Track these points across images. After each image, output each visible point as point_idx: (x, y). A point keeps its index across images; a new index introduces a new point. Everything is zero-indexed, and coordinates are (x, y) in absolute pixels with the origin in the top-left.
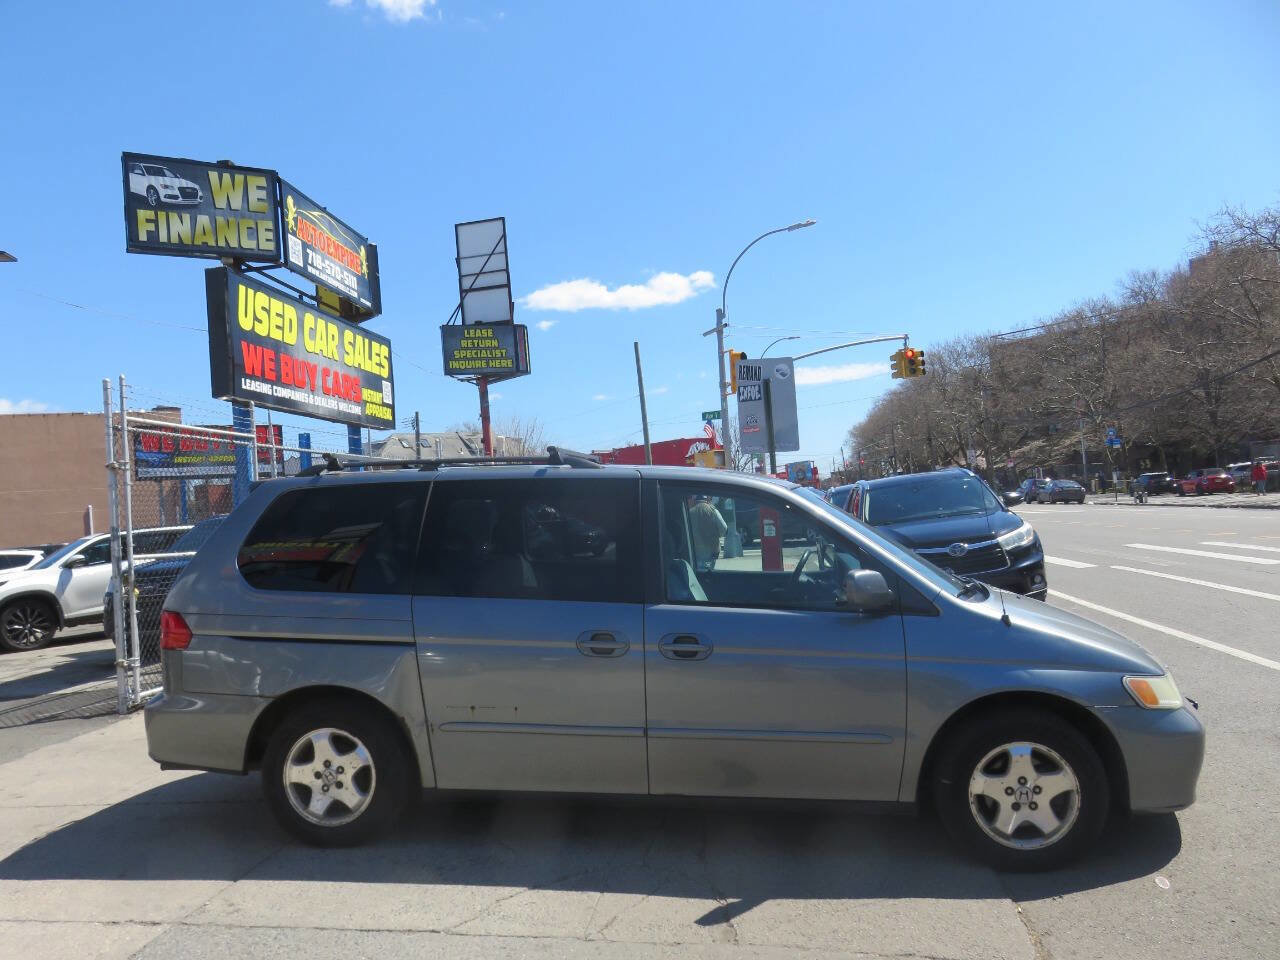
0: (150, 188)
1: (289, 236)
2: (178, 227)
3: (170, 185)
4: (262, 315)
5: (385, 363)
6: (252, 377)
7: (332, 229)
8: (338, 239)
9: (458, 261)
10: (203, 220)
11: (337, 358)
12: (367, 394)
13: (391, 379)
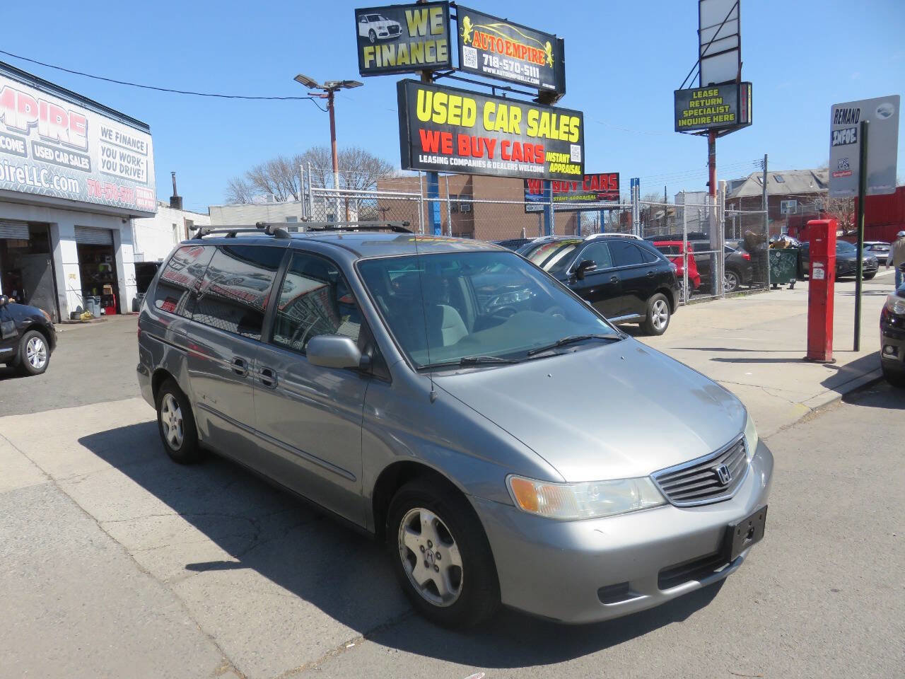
0: (371, 30)
1: (464, 47)
2: (387, 55)
3: (382, 26)
4: (442, 109)
5: (576, 131)
6: (430, 153)
7: (512, 34)
8: (522, 40)
9: (699, 32)
10: (403, 47)
11: (518, 131)
12: (550, 156)
13: (581, 142)
